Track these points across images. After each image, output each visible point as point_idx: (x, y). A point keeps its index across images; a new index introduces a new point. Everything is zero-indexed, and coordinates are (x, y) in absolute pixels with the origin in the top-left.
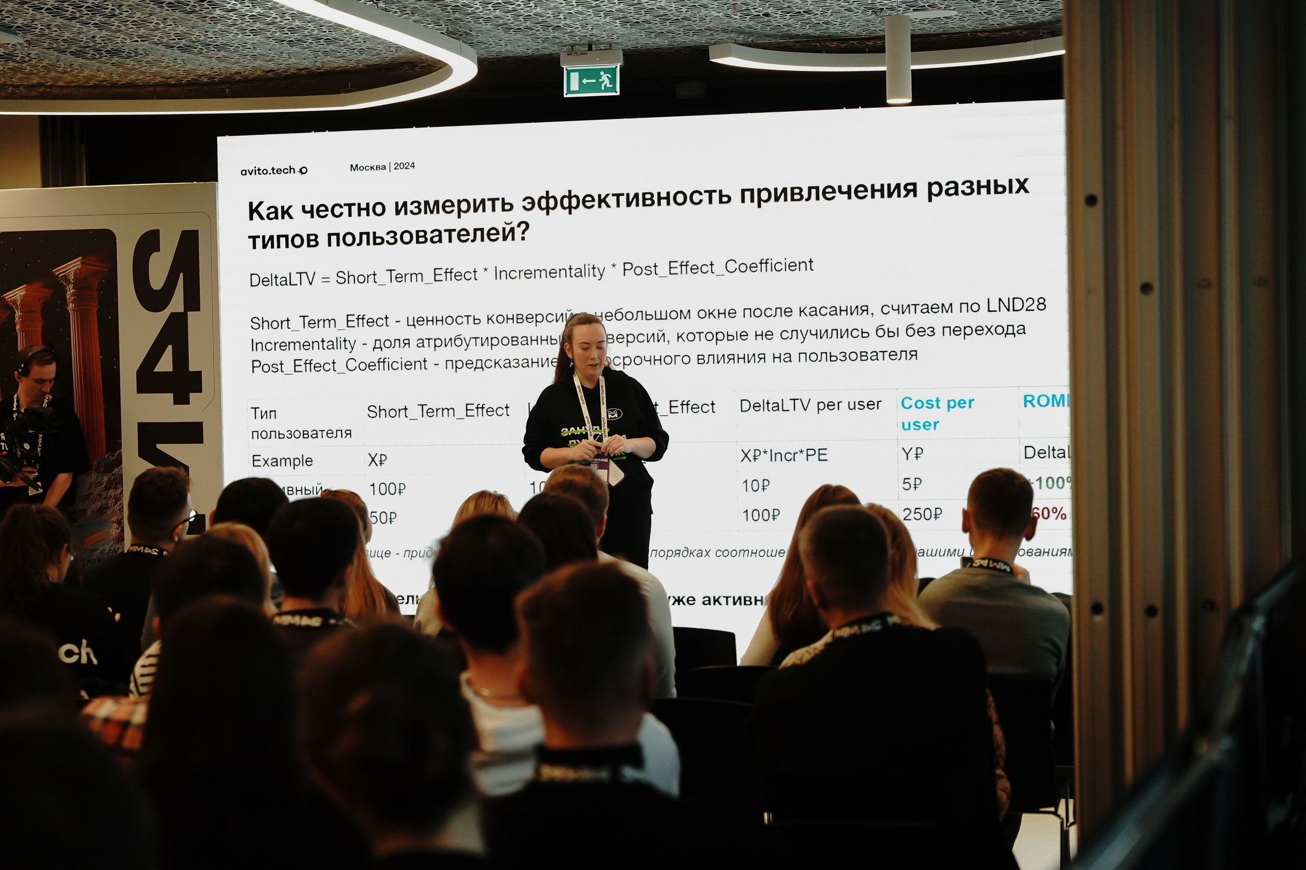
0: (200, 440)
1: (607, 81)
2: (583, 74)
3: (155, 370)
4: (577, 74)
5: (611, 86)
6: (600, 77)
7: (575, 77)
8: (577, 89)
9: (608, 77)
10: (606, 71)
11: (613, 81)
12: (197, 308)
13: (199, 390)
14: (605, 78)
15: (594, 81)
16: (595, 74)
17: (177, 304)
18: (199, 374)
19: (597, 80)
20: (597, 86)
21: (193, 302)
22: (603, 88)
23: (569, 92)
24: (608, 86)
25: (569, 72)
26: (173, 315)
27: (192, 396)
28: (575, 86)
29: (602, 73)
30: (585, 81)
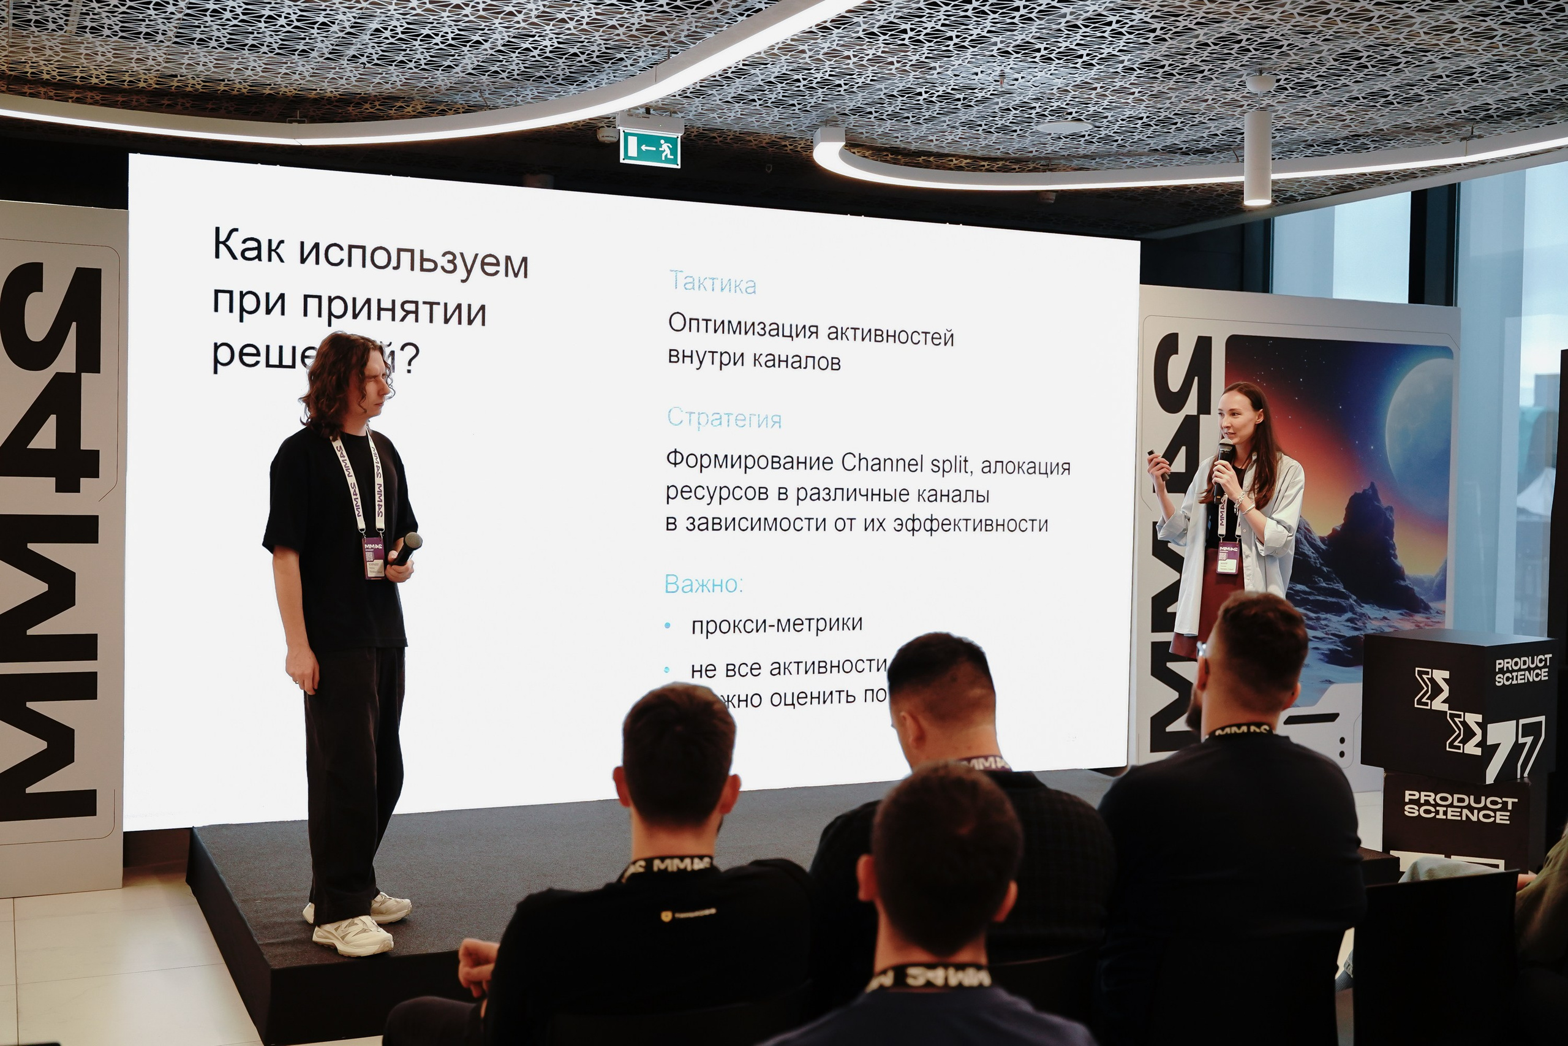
0: (94, 539)
1: (668, 151)
2: (642, 140)
3: (30, 446)
4: (635, 138)
5: (672, 157)
6: (661, 145)
7: (633, 141)
8: (635, 155)
9: (668, 146)
10: (667, 140)
11: (673, 151)
12: (95, 368)
13: (94, 473)
14: (665, 147)
15: (654, 149)
16: (654, 141)
17: (66, 361)
18: (95, 454)
19: (658, 149)
20: (657, 155)
21: (89, 359)
22: (663, 159)
23: (626, 157)
24: (669, 156)
25: (626, 135)
26: (58, 376)
27: (84, 481)
28: (633, 151)
29: (662, 142)
30: (644, 148)
